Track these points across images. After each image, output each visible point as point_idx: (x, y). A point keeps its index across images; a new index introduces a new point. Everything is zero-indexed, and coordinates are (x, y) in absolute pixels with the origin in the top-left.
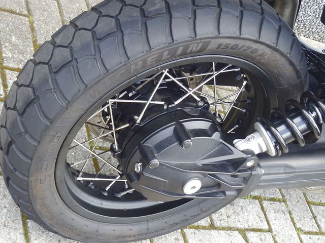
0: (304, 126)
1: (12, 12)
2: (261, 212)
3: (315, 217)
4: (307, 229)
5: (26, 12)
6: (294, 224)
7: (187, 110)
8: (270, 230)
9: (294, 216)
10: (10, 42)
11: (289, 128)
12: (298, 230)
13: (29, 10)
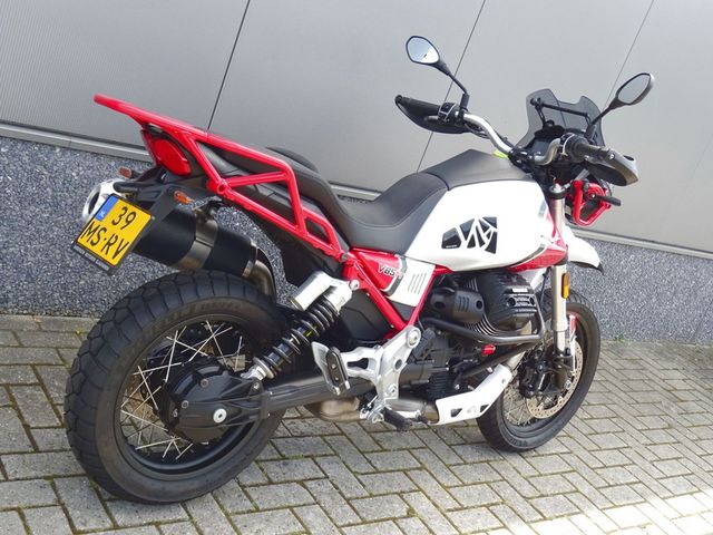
0: (287, 349)
1: (50, 365)
2: (315, 466)
3: (370, 462)
4: (363, 471)
5: (61, 362)
6: (350, 469)
7: (199, 363)
8: (327, 477)
9: (348, 463)
10: (54, 386)
11: (277, 353)
12: (355, 473)
13: (63, 360)
